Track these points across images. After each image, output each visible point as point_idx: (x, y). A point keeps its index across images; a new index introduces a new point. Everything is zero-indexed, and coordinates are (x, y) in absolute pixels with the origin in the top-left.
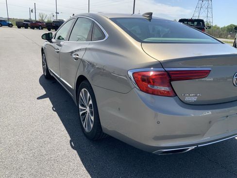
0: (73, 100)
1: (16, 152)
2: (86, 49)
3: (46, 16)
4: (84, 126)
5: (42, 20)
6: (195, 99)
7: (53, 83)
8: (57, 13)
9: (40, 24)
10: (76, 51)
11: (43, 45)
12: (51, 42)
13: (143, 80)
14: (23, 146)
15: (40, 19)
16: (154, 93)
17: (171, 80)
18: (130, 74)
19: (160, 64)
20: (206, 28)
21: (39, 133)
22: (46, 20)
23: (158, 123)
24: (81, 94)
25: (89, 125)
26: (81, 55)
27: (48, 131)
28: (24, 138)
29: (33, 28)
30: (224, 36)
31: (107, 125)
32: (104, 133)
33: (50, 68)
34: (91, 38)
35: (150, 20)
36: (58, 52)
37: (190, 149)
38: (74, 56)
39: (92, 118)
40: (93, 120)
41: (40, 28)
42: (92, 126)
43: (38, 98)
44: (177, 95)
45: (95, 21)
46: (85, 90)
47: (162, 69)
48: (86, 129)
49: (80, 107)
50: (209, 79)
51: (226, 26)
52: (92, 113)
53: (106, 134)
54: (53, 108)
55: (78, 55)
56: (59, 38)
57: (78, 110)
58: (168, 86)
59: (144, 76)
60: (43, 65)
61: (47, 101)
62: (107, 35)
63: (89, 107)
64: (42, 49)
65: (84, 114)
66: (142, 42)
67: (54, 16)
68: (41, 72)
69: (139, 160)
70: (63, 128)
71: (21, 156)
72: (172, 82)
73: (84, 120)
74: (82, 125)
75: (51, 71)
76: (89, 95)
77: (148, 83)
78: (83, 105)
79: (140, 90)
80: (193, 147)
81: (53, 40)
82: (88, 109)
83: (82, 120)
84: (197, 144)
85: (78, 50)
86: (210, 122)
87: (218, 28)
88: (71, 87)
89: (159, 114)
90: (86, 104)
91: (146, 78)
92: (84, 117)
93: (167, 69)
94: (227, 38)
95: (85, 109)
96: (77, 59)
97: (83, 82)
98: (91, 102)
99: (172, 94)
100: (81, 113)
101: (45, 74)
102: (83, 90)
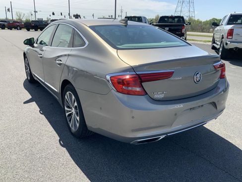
0: (58, 102)
1: (9, 153)
2: (69, 55)
3: (24, 14)
4: (71, 126)
5: (20, 19)
6: (163, 97)
7: (38, 86)
8: (35, 12)
9: (18, 24)
10: (59, 57)
11: (25, 50)
12: (33, 47)
13: (119, 83)
14: (15, 148)
15: (18, 18)
16: (129, 93)
17: (142, 82)
18: (108, 77)
19: (132, 69)
20: (187, 24)
21: (28, 135)
22: (24, 19)
23: (133, 117)
24: (66, 97)
25: (75, 125)
26: (64, 60)
27: (37, 132)
28: (15, 141)
29: (10, 28)
30: (207, 30)
31: (92, 124)
32: (89, 131)
33: (33, 73)
34: (72, 44)
35: (126, 26)
36: (41, 57)
37: (162, 137)
38: (57, 62)
39: (78, 118)
40: (79, 120)
41: (19, 28)
42: (78, 125)
43: (25, 103)
44: (147, 94)
45: (76, 29)
46: (70, 93)
47: (134, 73)
48: (73, 129)
49: (66, 109)
50: (178, 78)
51: (208, 20)
52: (77, 114)
53: (92, 132)
54: (40, 111)
55: (61, 61)
56: (41, 43)
57: (64, 112)
58: (140, 87)
59: (119, 79)
60: (26, 69)
61: (34, 105)
62: (87, 43)
63: (75, 108)
64: (24, 54)
65: (70, 115)
66: (118, 49)
67: (32, 15)
68: (24, 77)
69: (121, 152)
70: (51, 129)
71: (14, 157)
72: (142, 84)
73: (70, 121)
74: (69, 126)
75: (34, 75)
76: (73, 97)
77: (123, 85)
78: (68, 107)
79: (117, 91)
80: (164, 136)
81: (35, 45)
82: (73, 111)
83: (68, 121)
84: (166, 134)
85: (61, 56)
86: (176, 114)
87: (201, 22)
88: (56, 90)
89: (134, 110)
90: (71, 106)
91: (121, 81)
92: (70, 117)
93: (138, 73)
94: (209, 32)
95: (70, 110)
96: (60, 64)
97: (68, 86)
98: (76, 104)
99: (143, 93)
100: (67, 114)
101: (29, 78)
102: (68, 93)
